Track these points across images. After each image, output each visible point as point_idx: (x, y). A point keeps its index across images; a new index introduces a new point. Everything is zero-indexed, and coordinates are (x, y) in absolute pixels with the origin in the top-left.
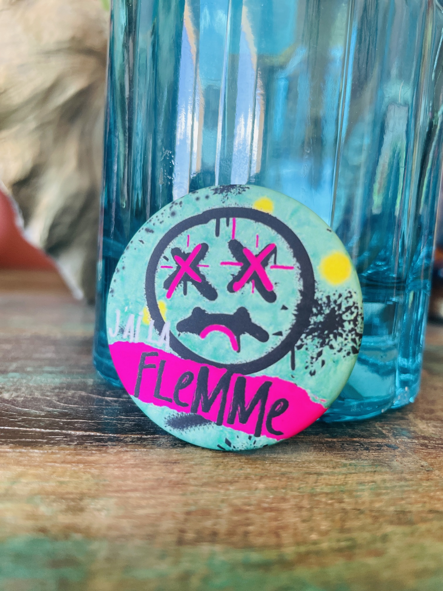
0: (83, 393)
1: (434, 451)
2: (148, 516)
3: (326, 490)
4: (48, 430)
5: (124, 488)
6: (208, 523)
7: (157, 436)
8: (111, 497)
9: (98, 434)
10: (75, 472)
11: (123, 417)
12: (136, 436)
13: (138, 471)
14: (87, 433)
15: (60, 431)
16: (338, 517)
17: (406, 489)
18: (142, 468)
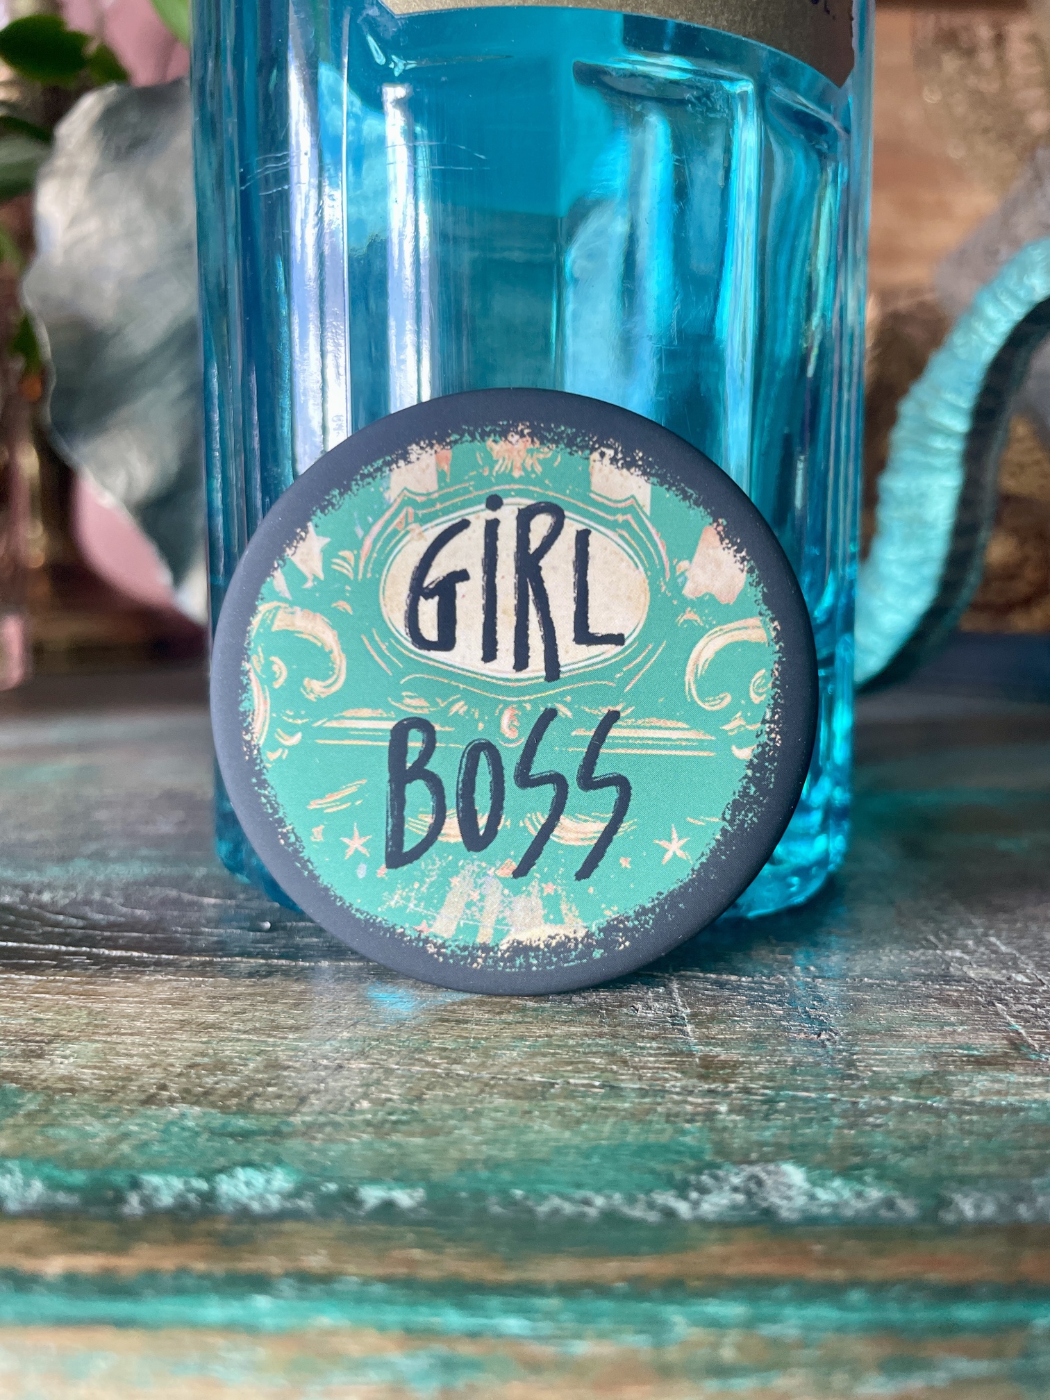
0: (173, 893)
1: (727, 993)
2: (127, 1067)
3: (450, 1046)
4: (72, 949)
5: (123, 1031)
6: (210, 1080)
7: (238, 959)
8: (97, 1041)
9: (145, 955)
10: (68, 1007)
11: (207, 930)
12: (203, 959)
13: (165, 1008)
14: (129, 954)
15: (88, 949)
16: (424, 1083)
17: (594, 1049)
18: (173, 1004)
